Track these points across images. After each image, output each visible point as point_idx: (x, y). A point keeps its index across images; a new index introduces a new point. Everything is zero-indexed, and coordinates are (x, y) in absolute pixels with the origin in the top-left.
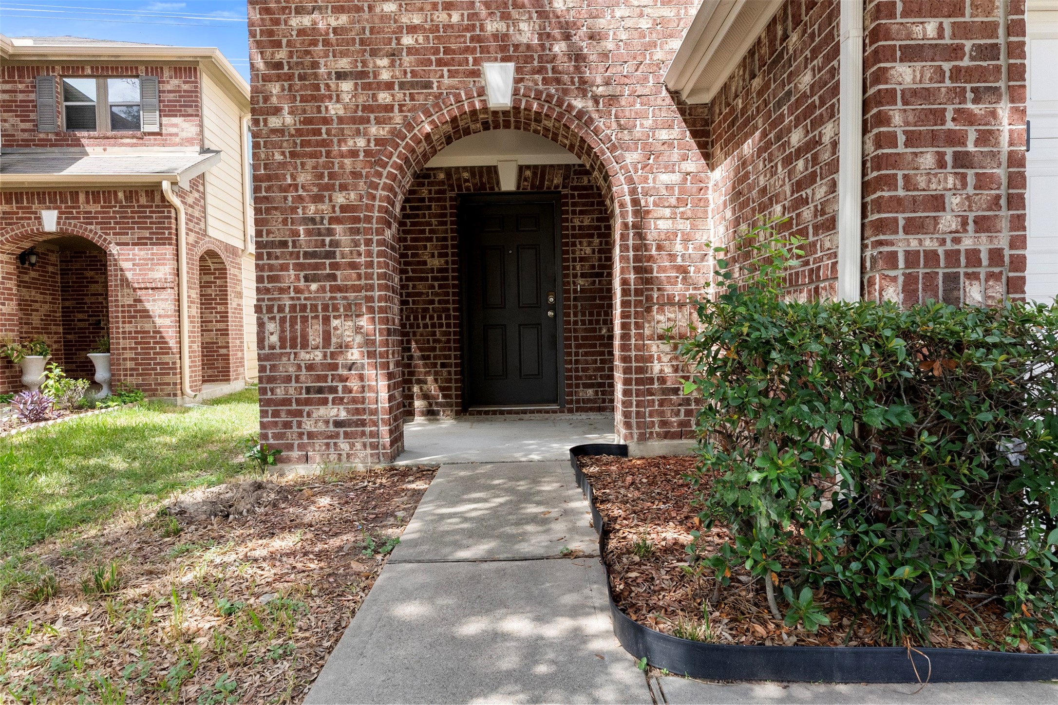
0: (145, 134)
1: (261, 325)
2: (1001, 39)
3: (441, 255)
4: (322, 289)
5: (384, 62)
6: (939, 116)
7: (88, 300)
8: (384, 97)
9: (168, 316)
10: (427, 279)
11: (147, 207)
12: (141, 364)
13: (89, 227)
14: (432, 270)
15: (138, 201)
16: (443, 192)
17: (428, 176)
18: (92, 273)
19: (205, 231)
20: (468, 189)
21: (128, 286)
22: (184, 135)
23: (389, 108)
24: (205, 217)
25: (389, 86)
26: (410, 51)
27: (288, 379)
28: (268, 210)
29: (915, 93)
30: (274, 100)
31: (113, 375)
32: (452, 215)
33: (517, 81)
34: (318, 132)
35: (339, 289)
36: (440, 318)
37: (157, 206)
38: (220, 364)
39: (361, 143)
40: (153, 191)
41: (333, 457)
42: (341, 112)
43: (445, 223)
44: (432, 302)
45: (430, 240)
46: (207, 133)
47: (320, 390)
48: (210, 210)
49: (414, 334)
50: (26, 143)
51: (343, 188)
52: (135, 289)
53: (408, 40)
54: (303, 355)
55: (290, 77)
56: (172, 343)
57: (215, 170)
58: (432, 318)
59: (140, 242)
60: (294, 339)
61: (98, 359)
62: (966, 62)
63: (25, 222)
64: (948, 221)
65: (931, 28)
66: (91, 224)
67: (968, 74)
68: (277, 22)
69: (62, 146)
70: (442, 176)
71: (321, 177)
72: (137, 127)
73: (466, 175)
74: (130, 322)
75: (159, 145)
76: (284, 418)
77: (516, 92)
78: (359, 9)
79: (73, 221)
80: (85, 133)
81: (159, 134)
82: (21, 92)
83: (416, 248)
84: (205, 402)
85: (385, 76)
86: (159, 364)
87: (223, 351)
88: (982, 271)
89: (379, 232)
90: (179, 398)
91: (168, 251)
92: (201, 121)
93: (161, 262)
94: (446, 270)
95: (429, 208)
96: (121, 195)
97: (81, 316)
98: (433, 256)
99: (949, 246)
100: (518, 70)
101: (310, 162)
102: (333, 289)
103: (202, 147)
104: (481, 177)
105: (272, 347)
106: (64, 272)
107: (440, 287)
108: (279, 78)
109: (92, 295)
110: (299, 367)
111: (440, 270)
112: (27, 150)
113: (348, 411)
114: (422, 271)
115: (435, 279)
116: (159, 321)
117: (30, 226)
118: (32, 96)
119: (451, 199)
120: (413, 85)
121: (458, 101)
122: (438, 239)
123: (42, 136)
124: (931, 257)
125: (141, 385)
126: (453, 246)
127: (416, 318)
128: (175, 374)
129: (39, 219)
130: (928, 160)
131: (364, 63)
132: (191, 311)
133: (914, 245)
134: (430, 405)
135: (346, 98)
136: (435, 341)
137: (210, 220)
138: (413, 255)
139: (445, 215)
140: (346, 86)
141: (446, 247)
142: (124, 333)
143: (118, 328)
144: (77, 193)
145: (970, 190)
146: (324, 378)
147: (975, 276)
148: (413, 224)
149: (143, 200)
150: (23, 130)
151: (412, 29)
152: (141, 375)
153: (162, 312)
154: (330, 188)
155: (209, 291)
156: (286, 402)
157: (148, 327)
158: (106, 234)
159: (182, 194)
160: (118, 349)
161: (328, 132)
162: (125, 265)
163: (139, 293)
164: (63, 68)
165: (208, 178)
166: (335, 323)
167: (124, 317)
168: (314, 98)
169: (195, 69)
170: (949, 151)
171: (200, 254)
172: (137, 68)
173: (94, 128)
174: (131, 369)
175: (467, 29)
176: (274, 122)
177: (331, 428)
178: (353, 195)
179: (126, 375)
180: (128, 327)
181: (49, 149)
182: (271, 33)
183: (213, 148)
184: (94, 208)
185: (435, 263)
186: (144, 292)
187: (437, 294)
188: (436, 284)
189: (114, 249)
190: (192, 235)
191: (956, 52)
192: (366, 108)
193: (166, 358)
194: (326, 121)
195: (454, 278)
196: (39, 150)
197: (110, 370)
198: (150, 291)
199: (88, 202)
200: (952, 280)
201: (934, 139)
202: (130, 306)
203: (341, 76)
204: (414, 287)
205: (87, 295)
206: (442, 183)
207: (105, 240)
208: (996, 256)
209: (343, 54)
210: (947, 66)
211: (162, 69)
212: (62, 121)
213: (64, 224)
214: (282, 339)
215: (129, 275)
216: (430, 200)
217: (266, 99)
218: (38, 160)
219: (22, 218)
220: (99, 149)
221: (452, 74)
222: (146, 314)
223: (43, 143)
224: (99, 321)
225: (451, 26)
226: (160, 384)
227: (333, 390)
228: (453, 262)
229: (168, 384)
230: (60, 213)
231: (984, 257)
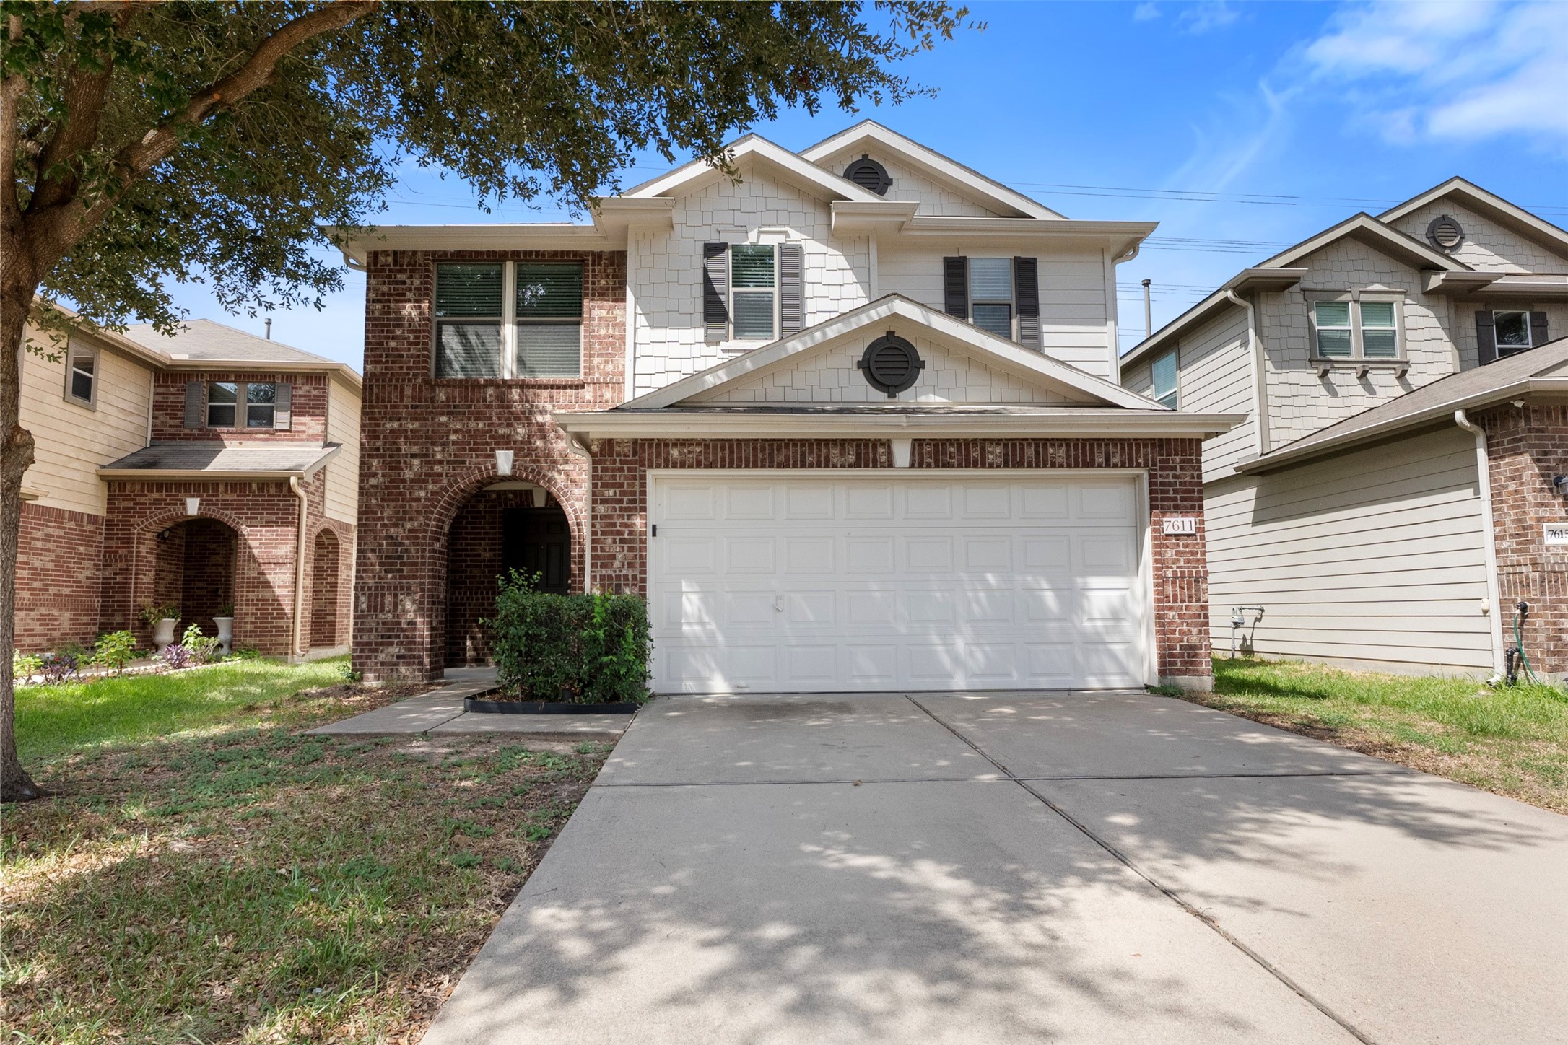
0: (277, 430)
1: (357, 598)
2: (637, 497)
3: (491, 550)
4: (394, 577)
5: (438, 449)
6: (614, 525)
7: (208, 570)
8: (437, 468)
9: (286, 587)
10: (480, 566)
11: (276, 496)
12: (259, 627)
13: (225, 512)
14: (484, 561)
15: (268, 491)
16: (495, 507)
17: (484, 496)
18: (214, 546)
19: (323, 513)
20: (511, 505)
21: (254, 561)
22: (311, 432)
23: (440, 475)
24: (323, 501)
25: (441, 462)
26: (454, 443)
27: (371, 630)
28: (365, 531)
29: (605, 516)
30: (374, 468)
31: (235, 636)
32: (500, 523)
33: (515, 461)
34: (398, 487)
35: (405, 577)
36: (488, 593)
37: (284, 496)
38: (326, 630)
39: (423, 494)
40: (281, 484)
41: (395, 676)
42: (412, 477)
43: (495, 528)
44: (483, 582)
45: (484, 539)
46: (330, 429)
47: (390, 637)
48: (328, 495)
49: (470, 605)
50: (172, 437)
51: (411, 519)
52: (259, 564)
53: (453, 437)
54: (381, 616)
55: (383, 456)
56: (288, 610)
57: (336, 460)
58: (482, 593)
59: (268, 524)
60: (376, 607)
61: (222, 622)
62: (625, 505)
63: (171, 507)
64: (617, 564)
65: (611, 492)
66: (227, 509)
67: (625, 509)
68: (378, 425)
69: (203, 439)
70: (494, 496)
71: (398, 512)
72: (270, 423)
73: (511, 496)
74: (253, 592)
75: (288, 440)
76: (367, 653)
77: (514, 467)
78: (426, 419)
79: (212, 507)
80: (225, 429)
81: (289, 431)
82: (173, 394)
83: (474, 545)
84: (310, 661)
85: (439, 457)
86: (274, 627)
87: (330, 618)
88: (630, 583)
89: (430, 545)
90: (289, 657)
91: (290, 531)
92: (326, 420)
93: (284, 540)
94: (494, 561)
95: (484, 517)
96: (254, 486)
97: (200, 584)
98: (485, 550)
99: (618, 573)
100: (515, 455)
101: (393, 504)
102: (401, 577)
103: (325, 443)
104: (521, 497)
105: (362, 611)
106: (188, 545)
107: (489, 572)
108: (377, 456)
109: (213, 565)
110: (378, 623)
111: (490, 560)
112: (173, 443)
113: (406, 649)
114: (477, 561)
115: (486, 566)
116: (278, 591)
117: (175, 511)
118: (182, 398)
119: (500, 512)
120: (454, 462)
121: (480, 470)
122: (489, 539)
123: (187, 431)
124: (610, 577)
125: (258, 645)
126: (500, 544)
127: (471, 593)
128: (288, 636)
129: (184, 505)
130: (609, 541)
131: (427, 449)
132: (305, 582)
133: (604, 572)
134: (478, 654)
135: (416, 469)
136: (484, 610)
137: (328, 503)
138: (472, 550)
139: (495, 523)
140: (416, 462)
141: (495, 544)
142: (247, 600)
143: (242, 596)
144: (218, 484)
145: (626, 552)
146: (392, 630)
147: (627, 585)
148: (472, 528)
149: (273, 491)
150: (170, 426)
151: (456, 431)
152: (259, 636)
153: (281, 584)
154: (403, 519)
155: (321, 563)
156: (369, 644)
157: (268, 595)
158: (239, 518)
159: (305, 486)
160: (241, 614)
161: (404, 487)
162: (253, 544)
163: (263, 567)
164: (210, 376)
165: (328, 468)
166: (401, 597)
167: (248, 587)
168: (396, 468)
169: (325, 378)
170: (618, 538)
171: (316, 533)
172: (274, 376)
173: (232, 424)
174: (251, 631)
175: (487, 432)
176: (373, 481)
177: (395, 660)
178: (416, 524)
179: (246, 636)
180: (251, 596)
181: (192, 442)
182: (375, 431)
183: (335, 441)
184: (230, 496)
185: (487, 555)
186: (267, 566)
187: (486, 577)
188: (486, 570)
189: (245, 530)
190: (312, 517)
191: (621, 501)
192: (427, 475)
193: (281, 623)
194: (404, 481)
195: (499, 566)
196: (184, 443)
197: (232, 631)
198: (273, 566)
199: (226, 491)
200: (618, 586)
201: (612, 533)
202: (254, 578)
203: (413, 456)
204: (471, 572)
205: (207, 565)
206: (493, 501)
207: (238, 523)
208: (634, 577)
209: (415, 444)
210: (617, 506)
211: (296, 377)
212: (205, 418)
213: (205, 509)
214: (369, 606)
215: (256, 552)
216: (486, 512)
217: (369, 468)
218: (184, 452)
219: (169, 504)
220: (236, 443)
221: (477, 456)
222: (267, 585)
223: (187, 437)
224: (217, 589)
225: (478, 430)
226: (274, 645)
227: (398, 637)
228: (499, 555)
229: (282, 644)
230: (202, 500)
231: (630, 577)
